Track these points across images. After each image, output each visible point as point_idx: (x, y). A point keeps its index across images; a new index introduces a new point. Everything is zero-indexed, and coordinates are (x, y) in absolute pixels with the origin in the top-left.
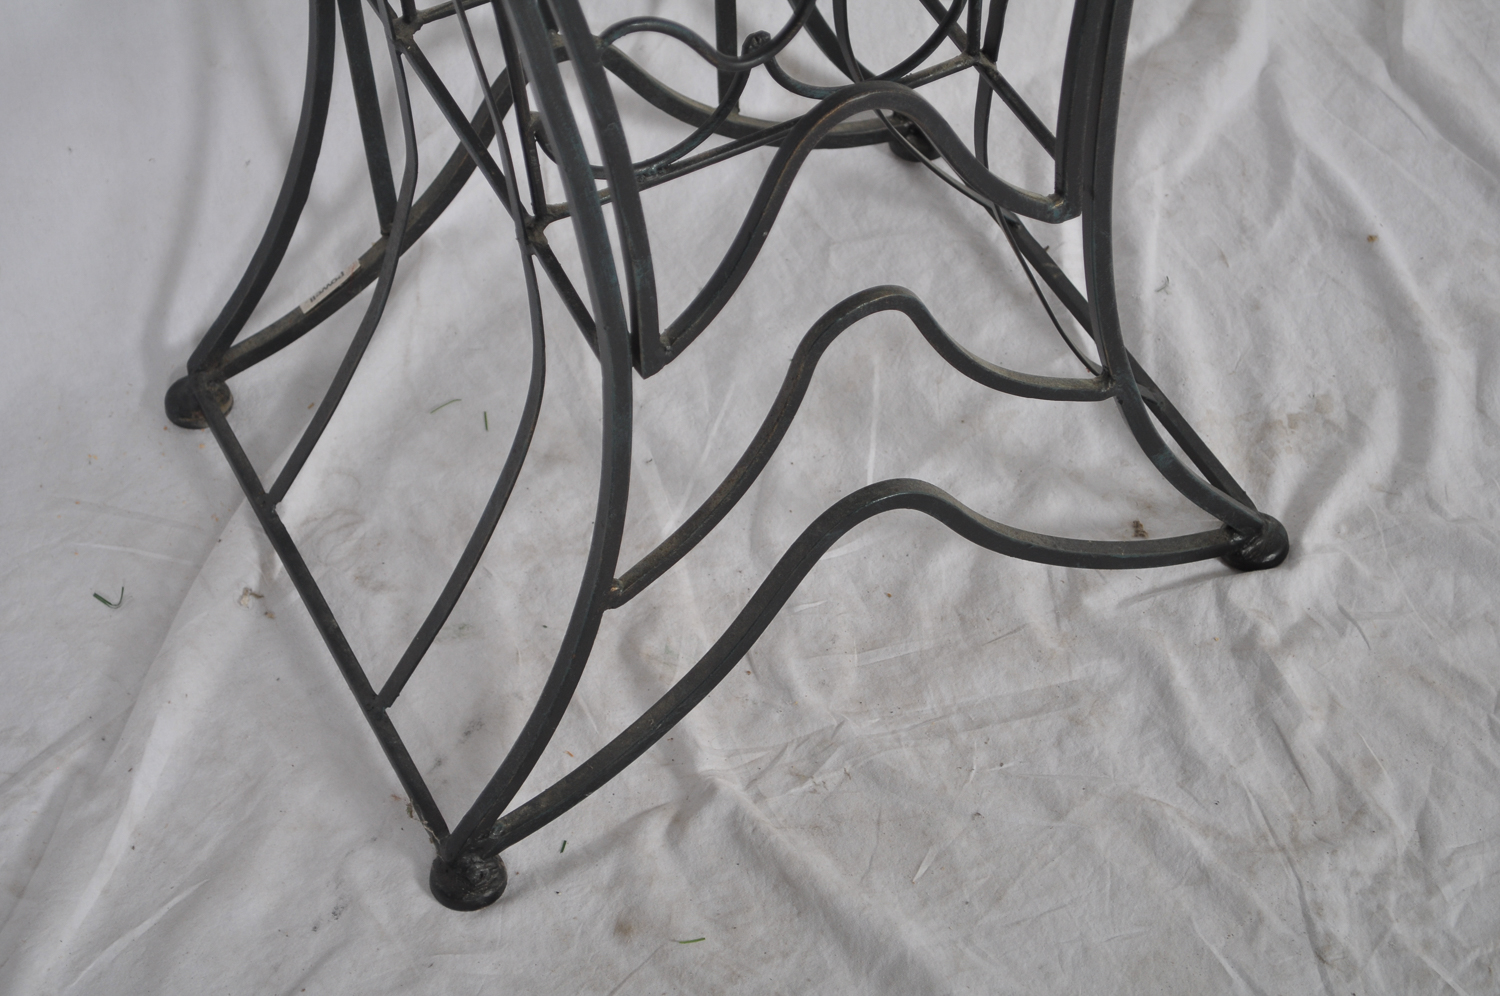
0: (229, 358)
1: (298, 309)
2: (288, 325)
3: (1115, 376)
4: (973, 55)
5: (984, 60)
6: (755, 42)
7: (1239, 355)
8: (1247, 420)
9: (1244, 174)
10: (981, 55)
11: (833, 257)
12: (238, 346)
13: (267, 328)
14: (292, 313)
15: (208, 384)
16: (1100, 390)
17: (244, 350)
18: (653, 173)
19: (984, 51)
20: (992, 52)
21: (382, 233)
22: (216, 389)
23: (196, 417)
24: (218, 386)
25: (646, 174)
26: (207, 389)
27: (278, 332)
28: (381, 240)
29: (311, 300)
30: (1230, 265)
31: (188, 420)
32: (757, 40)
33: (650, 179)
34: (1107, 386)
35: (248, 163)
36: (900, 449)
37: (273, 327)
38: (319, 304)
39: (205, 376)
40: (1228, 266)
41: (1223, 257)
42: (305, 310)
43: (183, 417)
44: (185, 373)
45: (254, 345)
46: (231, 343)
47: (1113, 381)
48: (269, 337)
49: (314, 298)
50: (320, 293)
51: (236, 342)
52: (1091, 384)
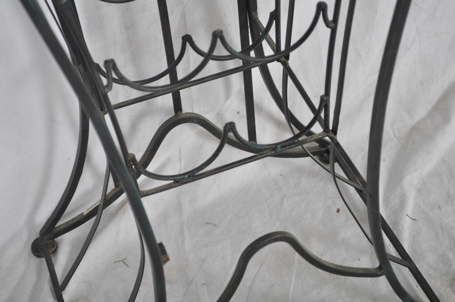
0: (55, 231)
1: (83, 213)
2: (78, 219)
3: (384, 268)
4: (326, 132)
5: (332, 135)
6: (228, 126)
7: (444, 249)
8: (446, 276)
9: (451, 174)
10: (330, 132)
11: (285, 202)
12: (59, 226)
13: (71, 220)
14: (80, 214)
15: (47, 240)
16: (377, 273)
17: (61, 228)
18: (186, 178)
19: (332, 131)
20: (335, 131)
21: (115, 186)
22: (50, 242)
23: (41, 253)
24: (51, 241)
25: (183, 179)
26: (46, 242)
27: (74, 221)
28: (115, 188)
29: (88, 210)
30: (442, 211)
31: (38, 254)
32: (229, 125)
33: (185, 181)
34: (380, 271)
35: (69, 159)
36: (304, 283)
37: (73, 219)
38: (90, 212)
39: (45, 238)
40: (441, 211)
41: (440, 207)
42: (85, 214)
43: (36, 253)
44: (39, 236)
45: (65, 226)
46: (55, 226)
47: (383, 269)
48: (71, 224)
49: (89, 209)
50: (91, 207)
51: (57, 225)
52: (374, 271)
